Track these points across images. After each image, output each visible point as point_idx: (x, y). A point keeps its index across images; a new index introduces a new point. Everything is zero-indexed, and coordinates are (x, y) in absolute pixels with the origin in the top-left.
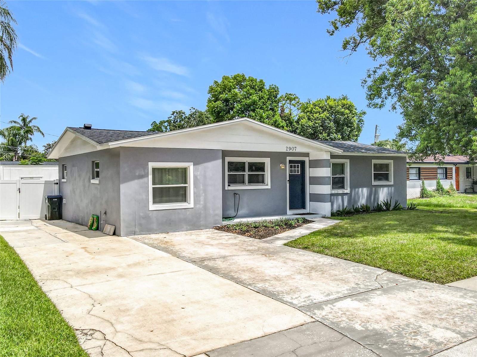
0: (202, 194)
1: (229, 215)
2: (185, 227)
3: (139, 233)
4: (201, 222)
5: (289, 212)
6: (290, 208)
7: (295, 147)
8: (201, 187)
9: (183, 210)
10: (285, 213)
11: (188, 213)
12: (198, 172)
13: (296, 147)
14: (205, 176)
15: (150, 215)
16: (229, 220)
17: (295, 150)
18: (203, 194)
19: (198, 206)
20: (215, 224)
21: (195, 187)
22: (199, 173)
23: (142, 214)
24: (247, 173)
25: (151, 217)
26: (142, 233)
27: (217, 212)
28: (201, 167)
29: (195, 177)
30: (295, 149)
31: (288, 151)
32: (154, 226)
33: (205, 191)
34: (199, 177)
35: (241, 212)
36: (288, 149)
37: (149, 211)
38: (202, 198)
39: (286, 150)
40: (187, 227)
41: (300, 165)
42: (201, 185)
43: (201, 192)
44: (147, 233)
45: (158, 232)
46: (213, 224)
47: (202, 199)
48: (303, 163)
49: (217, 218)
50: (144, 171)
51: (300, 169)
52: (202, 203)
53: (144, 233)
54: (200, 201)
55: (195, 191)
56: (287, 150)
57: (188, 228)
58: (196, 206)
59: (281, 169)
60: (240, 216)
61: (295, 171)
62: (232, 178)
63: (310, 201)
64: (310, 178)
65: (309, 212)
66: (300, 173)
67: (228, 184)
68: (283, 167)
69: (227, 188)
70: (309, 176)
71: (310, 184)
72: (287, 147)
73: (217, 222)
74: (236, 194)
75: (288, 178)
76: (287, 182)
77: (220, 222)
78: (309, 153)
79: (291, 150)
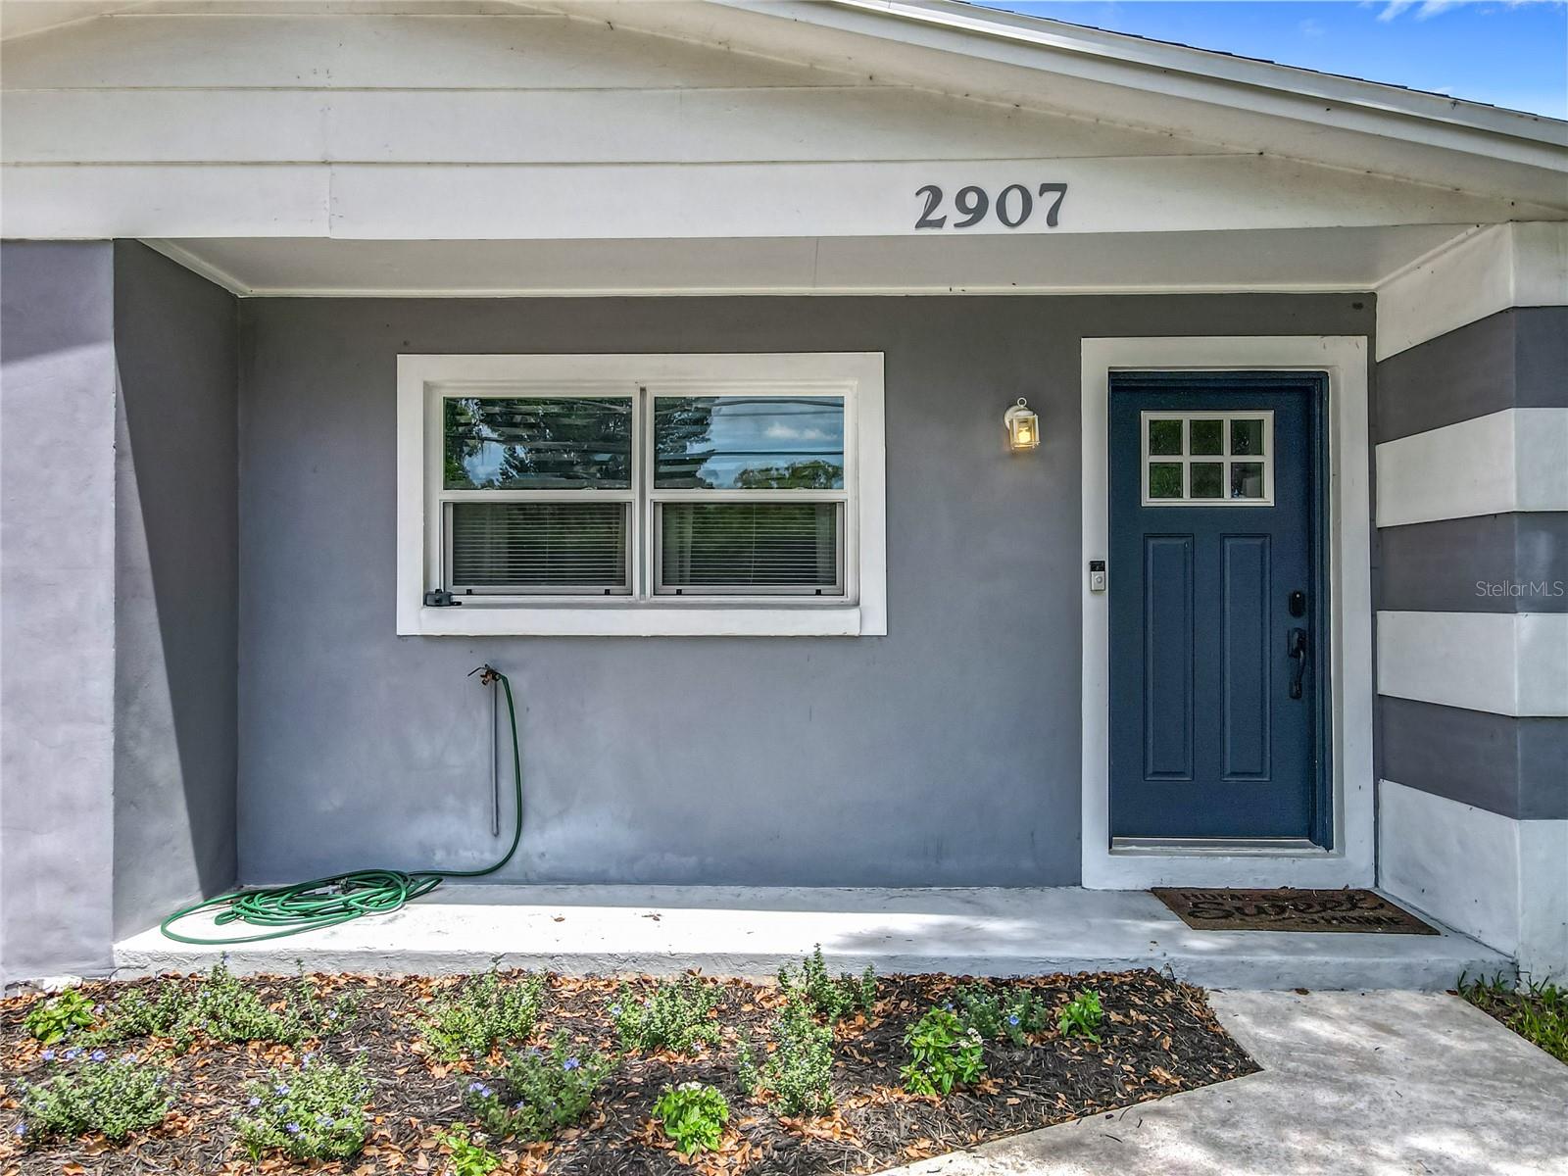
1: (442, 856)
5: (1099, 865)
7: (1045, 188)
13: (1062, 188)
16: (307, 914)
17: (1052, 220)
20: (30, 961)
24: (642, 501)
27: (49, 845)
30: (1042, 205)
31: (948, 229)
35: (544, 842)
36: (947, 208)
39: (922, 223)
46: (6, 963)
48: (1302, 396)
49: (45, 899)
51: (1267, 459)
56: (940, 223)
59: (1016, 454)
60: (543, 867)
61: (1206, 481)
62: (493, 535)
63: (1381, 772)
64: (1380, 537)
65: (1369, 885)
66: (1268, 499)
67: (436, 583)
68: (1024, 438)
69: (413, 618)
70: (1373, 520)
71: (1381, 600)
72: (936, 194)
73: (53, 941)
74: (492, 675)
75: (1094, 542)
76: (1089, 580)
77: (88, 943)
78: (1372, 296)
79: (990, 225)
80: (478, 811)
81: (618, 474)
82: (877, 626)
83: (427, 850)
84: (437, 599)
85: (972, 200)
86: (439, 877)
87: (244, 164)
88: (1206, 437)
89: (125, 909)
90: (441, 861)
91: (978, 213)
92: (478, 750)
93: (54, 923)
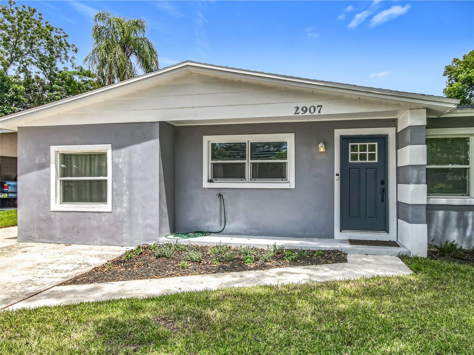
0: (126, 191)
1: (210, 229)
2: (99, 239)
3: (38, 240)
4: (124, 235)
5: (338, 234)
6: (343, 228)
7: (318, 106)
8: (125, 182)
9: (97, 214)
10: (330, 236)
11: (104, 220)
12: (119, 157)
13: (321, 106)
14: (130, 164)
15: (53, 216)
16: (188, 236)
17: (319, 112)
18: (127, 193)
19: (118, 210)
20: (146, 240)
21: (115, 181)
22: (121, 160)
23: (42, 215)
24: (248, 162)
25: (54, 220)
26: (42, 240)
27: (149, 221)
28: (124, 151)
29: (115, 165)
30: (317, 109)
31: (300, 114)
32: (57, 233)
33: (130, 188)
34: (120, 166)
35: (230, 226)
36: (300, 111)
37: (51, 211)
38: (125, 198)
39: (295, 113)
40: (102, 240)
41: (376, 144)
42: (124, 178)
43: (125, 188)
44: (48, 241)
45: (62, 242)
46: (143, 241)
47: (125, 200)
48: (383, 140)
49: (149, 230)
50: (46, 159)
51: (376, 152)
52: (125, 205)
53: (44, 240)
54: (122, 202)
55: (115, 186)
56: (298, 113)
57: (104, 241)
58: (116, 209)
59: (321, 153)
60: (229, 231)
61: (363, 157)
62: (220, 169)
63: (398, 217)
64: (398, 168)
65: (395, 240)
66: (376, 161)
67: (210, 178)
68: (322, 150)
69: (206, 185)
70: (397, 165)
71: (398, 182)
72: (298, 108)
73: (150, 237)
74: (220, 195)
75: (337, 169)
76: (336, 178)
77: (155, 238)
78: (397, 119)
79: (308, 113)
80: (218, 221)
81: (244, 157)
82: (293, 186)
83: (208, 228)
84: (210, 181)
85: (304, 109)
86: (211, 233)
87: (180, 108)
88: (363, 148)
89: (160, 233)
90: (211, 230)
91: (306, 111)
92: (218, 209)
93: (150, 234)
